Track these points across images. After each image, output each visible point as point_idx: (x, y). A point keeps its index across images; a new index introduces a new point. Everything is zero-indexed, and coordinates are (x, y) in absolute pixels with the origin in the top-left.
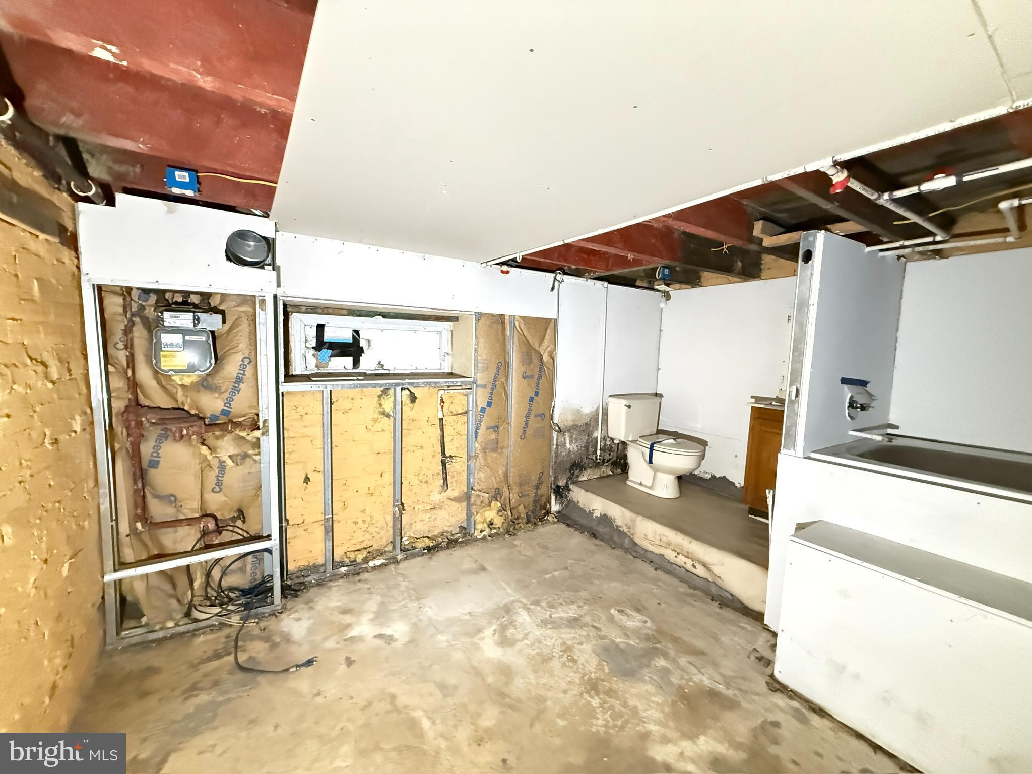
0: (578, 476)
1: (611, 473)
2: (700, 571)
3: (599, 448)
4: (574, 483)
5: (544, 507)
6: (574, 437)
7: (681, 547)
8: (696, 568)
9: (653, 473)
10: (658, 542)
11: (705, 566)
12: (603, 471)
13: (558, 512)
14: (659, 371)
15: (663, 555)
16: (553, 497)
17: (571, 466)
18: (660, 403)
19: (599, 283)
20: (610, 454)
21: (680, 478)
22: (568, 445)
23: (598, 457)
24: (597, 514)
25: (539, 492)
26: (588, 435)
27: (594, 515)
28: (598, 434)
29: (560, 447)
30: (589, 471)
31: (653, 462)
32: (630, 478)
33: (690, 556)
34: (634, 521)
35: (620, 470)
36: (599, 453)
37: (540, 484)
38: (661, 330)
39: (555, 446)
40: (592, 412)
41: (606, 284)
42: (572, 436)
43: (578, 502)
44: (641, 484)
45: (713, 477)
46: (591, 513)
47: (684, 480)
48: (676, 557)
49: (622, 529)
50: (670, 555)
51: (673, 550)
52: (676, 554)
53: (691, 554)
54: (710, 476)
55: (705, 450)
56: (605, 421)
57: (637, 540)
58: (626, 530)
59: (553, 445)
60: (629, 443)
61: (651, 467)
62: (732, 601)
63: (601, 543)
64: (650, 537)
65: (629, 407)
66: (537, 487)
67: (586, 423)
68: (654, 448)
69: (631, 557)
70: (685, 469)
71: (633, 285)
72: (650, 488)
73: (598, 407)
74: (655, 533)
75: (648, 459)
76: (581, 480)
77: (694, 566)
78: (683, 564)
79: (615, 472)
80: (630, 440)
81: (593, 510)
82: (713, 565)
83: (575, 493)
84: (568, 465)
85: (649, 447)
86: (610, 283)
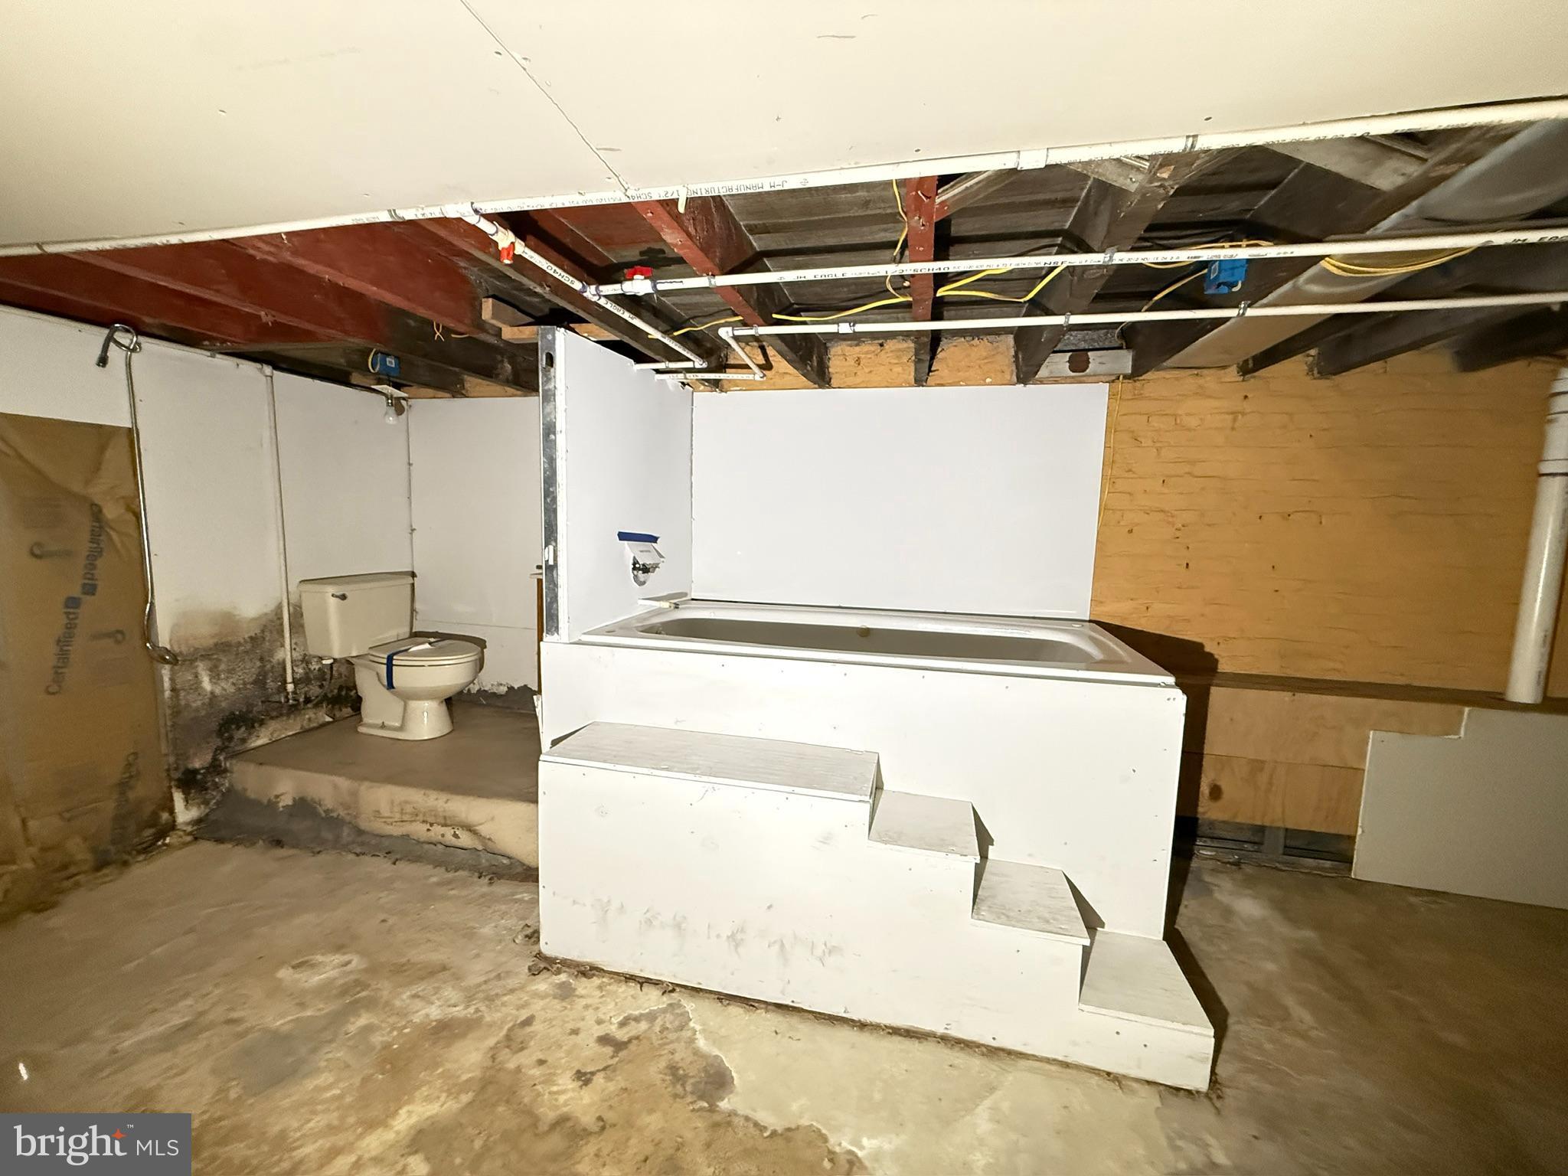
0: (244, 741)
1: (329, 719)
2: (465, 840)
3: (289, 679)
4: (235, 755)
5: (153, 821)
6: (223, 667)
7: (433, 813)
8: (459, 838)
9: (403, 703)
10: (397, 816)
11: (470, 831)
12: (310, 719)
13: (198, 822)
14: (415, 533)
15: (408, 836)
16: (178, 798)
17: (221, 726)
18: (413, 585)
19: (248, 368)
20: (321, 686)
21: (449, 702)
22: (207, 685)
23: (290, 696)
24: (286, 801)
25: (131, 795)
26: (261, 659)
27: (281, 804)
28: (285, 654)
29: (182, 694)
30: (273, 725)
31: (395, 684)
32: (366, 720)
33: (448, 822)
34: (354, 794)
35: (349, 710)
36: (290, 687)
37: (131, 777)
38: (410, 464)
39: (167, 694)
40: (266, 614)
41: (268, 370)
42: (216, 667)
43: (245, 790)
44: (383, 726)
45: (511, 689)
46: (272, 805)
47: (455, 703)
48: (428, 830)
49: (335, 815)
50: (419, 830)
51: (424, 822)
52: (428, 826)
53: (450, 818)
54: (506, 689)
55: (483, 653)
56: (298, 625)
57: (364, 825)
58: (342, 813)
59: (163, 692)
60: (353, 661)
61: (394, 694)
62: (510, 867)
63: (291, 852)
64: (385, 812)
65: (343, 597)
66: (124, 786)
67: (251, 638)
68: (394, 662)
69: (351, 857)
70: (457, 684)
71: (347, 383)
72: (401, 729)
73: (280, 607)
74: (392, 802)
75: (386, 683)
76: (253, 745)
77: (456, 836)
78: (440, 837)
79: (338, 714)
80: (354, 654)
81: (277, 797)
82: (481, 824)
83: (234, 775)
84: (214, 726)
85: (385, 661)
86: (276, 368)
